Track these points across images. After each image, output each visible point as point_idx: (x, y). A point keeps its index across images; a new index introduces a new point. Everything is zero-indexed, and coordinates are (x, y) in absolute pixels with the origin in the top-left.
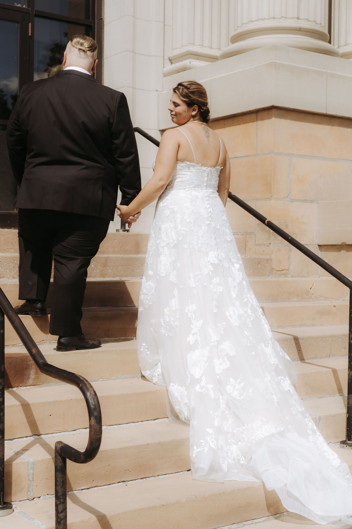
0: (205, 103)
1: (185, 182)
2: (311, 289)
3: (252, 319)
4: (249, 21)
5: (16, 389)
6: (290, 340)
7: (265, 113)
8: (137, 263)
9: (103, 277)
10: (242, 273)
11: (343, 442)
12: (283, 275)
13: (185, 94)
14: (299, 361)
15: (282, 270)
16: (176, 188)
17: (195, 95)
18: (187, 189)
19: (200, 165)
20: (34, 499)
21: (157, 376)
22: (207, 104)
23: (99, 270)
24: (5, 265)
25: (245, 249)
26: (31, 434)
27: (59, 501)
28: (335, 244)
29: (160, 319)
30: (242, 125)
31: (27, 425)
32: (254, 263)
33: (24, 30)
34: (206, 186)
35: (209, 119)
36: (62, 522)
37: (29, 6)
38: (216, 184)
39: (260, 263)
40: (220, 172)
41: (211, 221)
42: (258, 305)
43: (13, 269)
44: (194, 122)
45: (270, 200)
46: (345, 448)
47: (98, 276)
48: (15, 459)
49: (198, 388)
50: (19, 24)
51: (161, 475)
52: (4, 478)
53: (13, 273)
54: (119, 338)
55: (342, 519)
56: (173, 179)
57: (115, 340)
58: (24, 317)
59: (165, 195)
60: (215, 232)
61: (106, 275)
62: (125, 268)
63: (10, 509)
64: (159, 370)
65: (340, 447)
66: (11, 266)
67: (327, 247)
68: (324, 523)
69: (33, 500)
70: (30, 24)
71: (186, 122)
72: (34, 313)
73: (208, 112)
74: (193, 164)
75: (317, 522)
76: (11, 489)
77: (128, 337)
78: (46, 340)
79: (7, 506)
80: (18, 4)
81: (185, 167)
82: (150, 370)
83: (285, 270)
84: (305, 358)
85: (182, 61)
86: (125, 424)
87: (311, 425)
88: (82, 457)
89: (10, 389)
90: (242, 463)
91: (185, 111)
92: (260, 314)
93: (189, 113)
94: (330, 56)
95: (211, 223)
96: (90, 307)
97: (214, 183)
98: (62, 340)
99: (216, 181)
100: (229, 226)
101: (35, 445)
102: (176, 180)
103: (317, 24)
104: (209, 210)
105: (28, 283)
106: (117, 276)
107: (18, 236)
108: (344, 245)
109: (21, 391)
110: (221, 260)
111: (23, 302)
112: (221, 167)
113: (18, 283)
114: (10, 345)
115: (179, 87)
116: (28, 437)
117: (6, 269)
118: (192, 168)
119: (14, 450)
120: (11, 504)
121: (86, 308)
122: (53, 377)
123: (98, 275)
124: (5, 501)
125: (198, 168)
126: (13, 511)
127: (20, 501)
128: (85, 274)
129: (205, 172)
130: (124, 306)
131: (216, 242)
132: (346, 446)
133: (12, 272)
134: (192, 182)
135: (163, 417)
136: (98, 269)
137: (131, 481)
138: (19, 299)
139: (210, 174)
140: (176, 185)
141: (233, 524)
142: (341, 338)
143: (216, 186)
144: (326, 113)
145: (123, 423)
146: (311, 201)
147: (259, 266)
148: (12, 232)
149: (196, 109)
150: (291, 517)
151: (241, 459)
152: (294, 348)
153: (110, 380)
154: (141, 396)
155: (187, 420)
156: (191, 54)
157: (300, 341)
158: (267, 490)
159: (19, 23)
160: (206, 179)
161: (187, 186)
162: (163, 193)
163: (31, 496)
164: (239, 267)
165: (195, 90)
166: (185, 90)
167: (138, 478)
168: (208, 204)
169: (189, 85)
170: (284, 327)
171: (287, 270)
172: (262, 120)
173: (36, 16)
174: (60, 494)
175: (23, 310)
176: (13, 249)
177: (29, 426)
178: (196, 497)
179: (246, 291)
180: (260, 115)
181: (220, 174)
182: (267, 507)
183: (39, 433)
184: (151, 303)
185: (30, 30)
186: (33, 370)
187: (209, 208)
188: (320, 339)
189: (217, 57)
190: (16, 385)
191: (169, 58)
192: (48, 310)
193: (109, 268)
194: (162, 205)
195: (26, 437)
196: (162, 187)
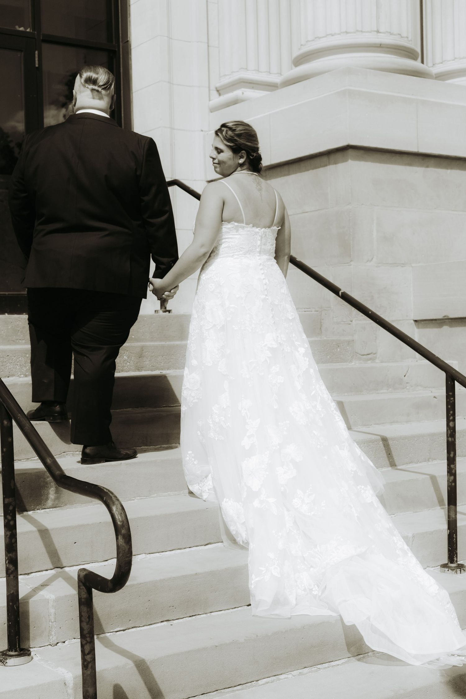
0: (255, 148)
1: (232, 248)
2: (405, 376)
3: (322, 415)
4: (316, 38)
5: (33, 513)
6: (377, 441)
7: (339, 155)
8: (182, 351)
9: (139, 371)
10: (308, 359)
11: (444, 566)
12: (369, 360)
13: (230, 137)
14: (389, 467)
15: (368, 354)
16: (221, 256)
17: (242, 138)
18: (235, 256)
19: (251, 225)
20: (58, 645)
21: (207, 491)
22: (257, 149)
23: (134, 362)
24: (14, 360)
25: (320, 329)
26: (52, 567)
27: (85, 640)
28: (435, 318)
29: (208, 420)
30: (311, 171)
31: (46, 555)
32: (332, 346)
33: (29, 60)
34: (260, 252)
35: (261, 168)
36: (90, 665)
37: (34, 29)
38: (272, 249)
39: (339, 346)
40: (278, 234)
41: (266, 295)
42: (330, 397)
43: (24, 365)
44: (242, 172)
45: (349, 265)
46: (446, 573)
47: (133, 370)
48: (33, 596)
49: (256, 504)
50: (23, 53)
51: (215, 612)
52: (19, 619)
53: (25, 370)
54: (160, 446)
55: (441, 658)
56: (218, 244)
57: (155, 448)
58: (39, 423)
59: (209, 265)
60: (272, 309)
61: (142, 368)
62: (166, 358)
63: (28, 656)
64: (209, 484)
65: (441, 572)
66: (22, 361)
67: (425, 322)
68: (417, 663)
69: (56, 645)
70: (37, 52)
71: (232, 172)
72: (51, 418)
73: (259, 158)
74: (242, 225)
75: (410, 662)
76: (29, 633)
77: (172, 445)
78: (69, 451)
79: (25, 653)
80: (20, 27)
81: (232, 229)
82: (199, 484)
83: (371, 354)
84: (397, 463)
85: (232, 91)
86: (168, 551)
87: (401, 544)
88: (110, 585)
89: (25, 513)
90: (315, 594)
91: (230, 159)
92: (332, 409)
93: (235, 161)
94: (420, 78)
95: (267, 297)
96: (123, 409)
97: (269, 247)
98: (88, 450)
99: (272, 245)
100: (290, 301)
101: (56, 579)
102: (222, 245)
103: (402, 37)
104: (264, 281)
105: (43, 380)
106: (157, 369)
107: (28, 322)
108: (446, 319)
109: (39, 515)
110: (281, 343)
111: (37, 405)
112: (278, 227)
113: (31, 382)
114: (24, 459)
115: (222, 129)
116: (48, 571)
117: (16, 365)
118: (241, 230)
119: (31, 586)
120: (29, 650)
121: (118, 411)
122: (72, 491)
123: (132, 368)
124: (21, 647)
125: (248, 229)
126: (32, 658)
127: (40, 647)
128: (113, 367)
129: (258, 234)
130: (166, 407)
131: (274, 322)
132: (448, 570)
133: (23, 368)
134: (242, 248)
135: (216, 542)
136: (132, 361)
137: (177, 620)
138: (33, 401)
139: (265, 236)
140: (222, 251)
141: (305, 667)
142: (442, 436)
143: (272, 251)
144: (418, 152)
145: (166, 551)
146: (403, 264)
147: (339, 349)
148: (21, 319)
149: (244, 156)
150: (378, 658)
151: (314, 589)
152: (383, 451)
153: (149, 498)
154: (188, 516)
155: (246, 543)
156: (244, 82)
157: (389, 442)
158: (345, 624)
159: (22, 51)
160: (259, 243)
161: (236, 252)
162: (206, 262)
163: (53, 640)
164: (304, 352)
165: (242, 132)
166: (230, 133)
167: (186, 616)
168: (263, 274)
169: (235, 126)
170: (371, 425)
171: (374, 354)
172: (336, 164)
173: (44, 41)
174: (86, 632)
175: (38, 415)
176: (24, 340)
177: (49, 556)
178: (257, 636)
179: (314, 381)
180: (333, 157)
181: (277, 236)
182: (347, 645)
183: (62, 565)
184: (197, 401)
185: (37, 59)
186: (52, 489)
187: (264, 279)
188: (416, 439)
189: (277, 84)
190: (31, 508)
191: (216, 88)
192: (69, 414)
193: (146, 359)
194: (206, 278)
195: (45, 570)
196: (204, 255)
